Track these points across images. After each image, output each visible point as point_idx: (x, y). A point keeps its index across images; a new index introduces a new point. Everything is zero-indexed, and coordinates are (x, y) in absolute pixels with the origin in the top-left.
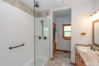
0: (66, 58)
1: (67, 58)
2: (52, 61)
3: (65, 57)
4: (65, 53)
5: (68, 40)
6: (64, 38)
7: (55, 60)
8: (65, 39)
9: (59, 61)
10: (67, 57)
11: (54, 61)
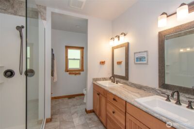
0: (76, 107)
1: (78, 107)
2: (50, 124)
3: (74, 106)
4: (70, 100)
5: (76, 74)
6: (68, 71)
7: (56, 118)
8: (70, 74)
9: (65, 117)
10: (77, 105)
11: (56, 121)
